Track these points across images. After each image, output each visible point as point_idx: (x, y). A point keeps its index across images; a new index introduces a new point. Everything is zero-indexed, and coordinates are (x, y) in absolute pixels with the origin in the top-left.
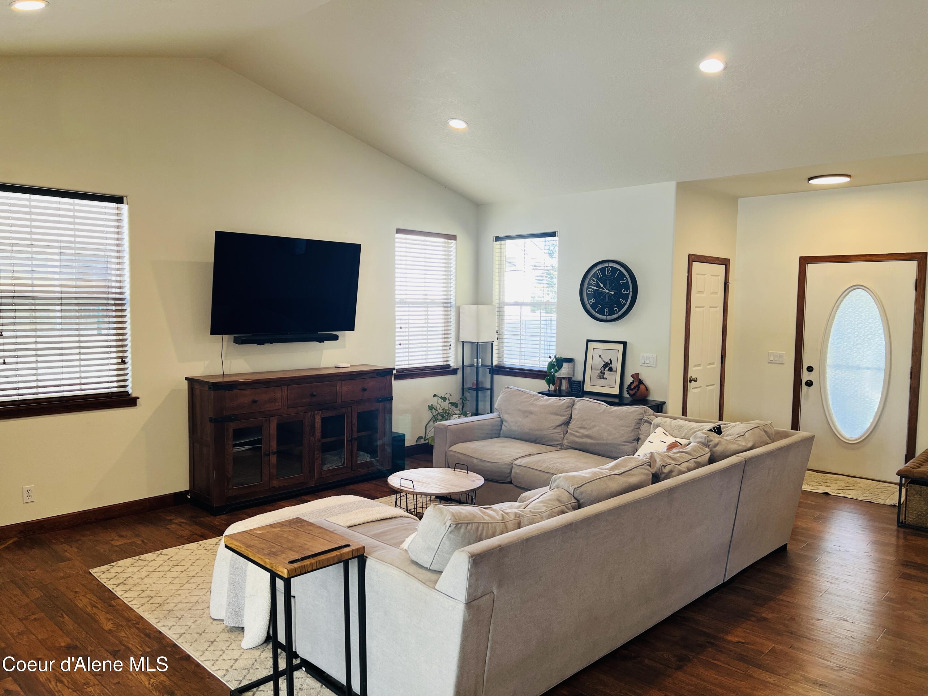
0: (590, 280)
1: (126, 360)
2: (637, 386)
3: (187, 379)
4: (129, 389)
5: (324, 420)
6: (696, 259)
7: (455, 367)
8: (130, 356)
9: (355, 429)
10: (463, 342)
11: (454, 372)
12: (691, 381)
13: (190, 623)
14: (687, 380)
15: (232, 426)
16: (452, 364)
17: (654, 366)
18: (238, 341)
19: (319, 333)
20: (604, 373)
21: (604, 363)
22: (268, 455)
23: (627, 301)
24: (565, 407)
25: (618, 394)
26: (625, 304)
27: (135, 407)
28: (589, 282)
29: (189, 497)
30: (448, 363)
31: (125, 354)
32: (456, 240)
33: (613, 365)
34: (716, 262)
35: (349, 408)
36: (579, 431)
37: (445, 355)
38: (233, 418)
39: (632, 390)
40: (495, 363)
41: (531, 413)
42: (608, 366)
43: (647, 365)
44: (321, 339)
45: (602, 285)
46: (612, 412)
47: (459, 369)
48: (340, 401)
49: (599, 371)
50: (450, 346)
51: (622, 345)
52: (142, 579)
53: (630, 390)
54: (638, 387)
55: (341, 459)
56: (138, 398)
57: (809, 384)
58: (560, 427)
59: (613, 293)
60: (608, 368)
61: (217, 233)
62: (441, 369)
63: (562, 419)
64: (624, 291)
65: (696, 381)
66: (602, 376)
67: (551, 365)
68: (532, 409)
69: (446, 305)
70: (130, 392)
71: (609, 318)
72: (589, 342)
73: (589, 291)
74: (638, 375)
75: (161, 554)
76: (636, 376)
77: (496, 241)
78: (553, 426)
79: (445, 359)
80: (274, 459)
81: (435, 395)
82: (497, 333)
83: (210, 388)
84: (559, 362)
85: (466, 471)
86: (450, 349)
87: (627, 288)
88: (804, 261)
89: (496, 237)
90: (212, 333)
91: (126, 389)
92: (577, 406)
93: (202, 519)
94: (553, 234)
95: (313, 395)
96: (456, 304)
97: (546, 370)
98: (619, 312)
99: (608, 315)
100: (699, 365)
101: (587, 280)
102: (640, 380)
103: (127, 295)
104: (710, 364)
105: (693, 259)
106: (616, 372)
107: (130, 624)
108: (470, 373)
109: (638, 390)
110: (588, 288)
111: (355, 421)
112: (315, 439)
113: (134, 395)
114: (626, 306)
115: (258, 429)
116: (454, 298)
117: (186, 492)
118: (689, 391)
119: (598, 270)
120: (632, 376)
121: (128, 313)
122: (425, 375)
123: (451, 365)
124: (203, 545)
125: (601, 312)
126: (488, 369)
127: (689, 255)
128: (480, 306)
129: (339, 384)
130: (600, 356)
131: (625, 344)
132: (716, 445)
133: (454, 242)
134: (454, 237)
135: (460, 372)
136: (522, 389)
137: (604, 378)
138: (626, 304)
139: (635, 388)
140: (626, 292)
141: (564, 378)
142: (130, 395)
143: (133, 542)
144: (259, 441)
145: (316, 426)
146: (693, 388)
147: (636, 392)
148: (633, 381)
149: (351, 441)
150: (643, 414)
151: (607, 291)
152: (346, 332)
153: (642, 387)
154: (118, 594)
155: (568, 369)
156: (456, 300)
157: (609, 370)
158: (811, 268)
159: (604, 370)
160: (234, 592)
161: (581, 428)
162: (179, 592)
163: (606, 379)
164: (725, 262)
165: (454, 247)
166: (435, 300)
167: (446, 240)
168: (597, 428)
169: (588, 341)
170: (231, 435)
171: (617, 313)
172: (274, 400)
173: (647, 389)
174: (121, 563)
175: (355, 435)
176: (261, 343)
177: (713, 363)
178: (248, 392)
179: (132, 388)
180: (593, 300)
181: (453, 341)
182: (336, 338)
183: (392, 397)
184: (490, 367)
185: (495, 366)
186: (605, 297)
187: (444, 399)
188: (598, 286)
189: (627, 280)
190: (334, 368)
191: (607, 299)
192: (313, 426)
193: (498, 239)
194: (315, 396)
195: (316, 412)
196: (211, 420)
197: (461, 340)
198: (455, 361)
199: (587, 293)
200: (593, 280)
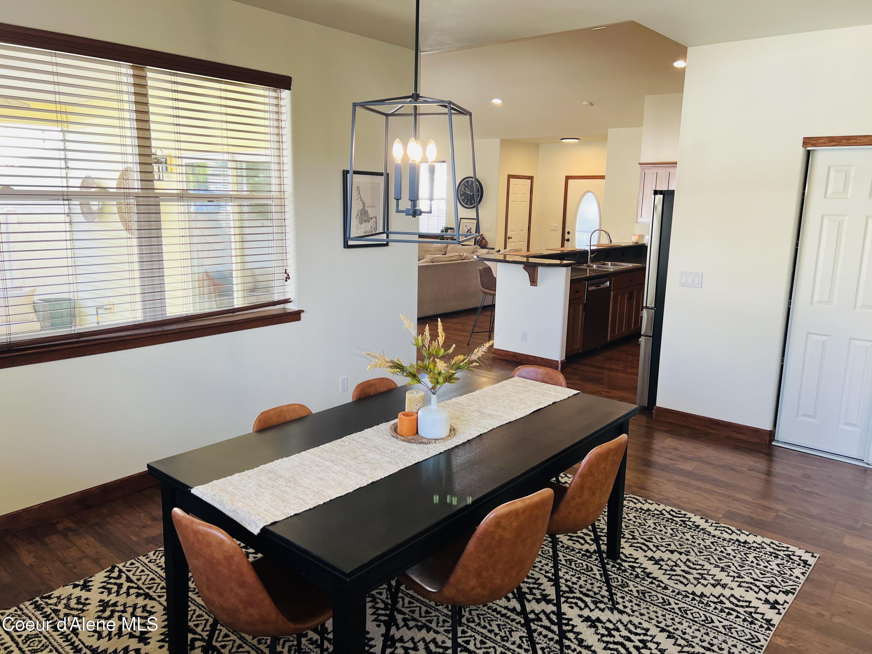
6: (512, 177)
14: (506, 238)
17: (490, 230)
33: (472, 231)
34: (525, 178)
42: (469, 231)
43: (487, 230)
45: (467, 190)
51: (476, 220)
57: (568, 240)
59: (472, 194)
65: (511, 238)
67: (442, 231)
84: (447, 229)
88: (568, 178)
92: (449, 247)
94: (444, 162)
97: (439, 234)
99: (470, 205)
100: (514, 231)
101: (460, 187)
110: (461, 191)
118: (508, 242)
125: (467, 204)
127: (508, 175)
130: (466, 226)
151: (469, 193)
153: (484, 241)
155: (450, 233)
158: (570, 181)
164: (531, 178)
169: (460, 218)
177: (523, 231)
180: (463, 197)
186: (468, 196)
188: (465, 189)
189: (479, 187)
199: (460, 194)
200: (463, 187)
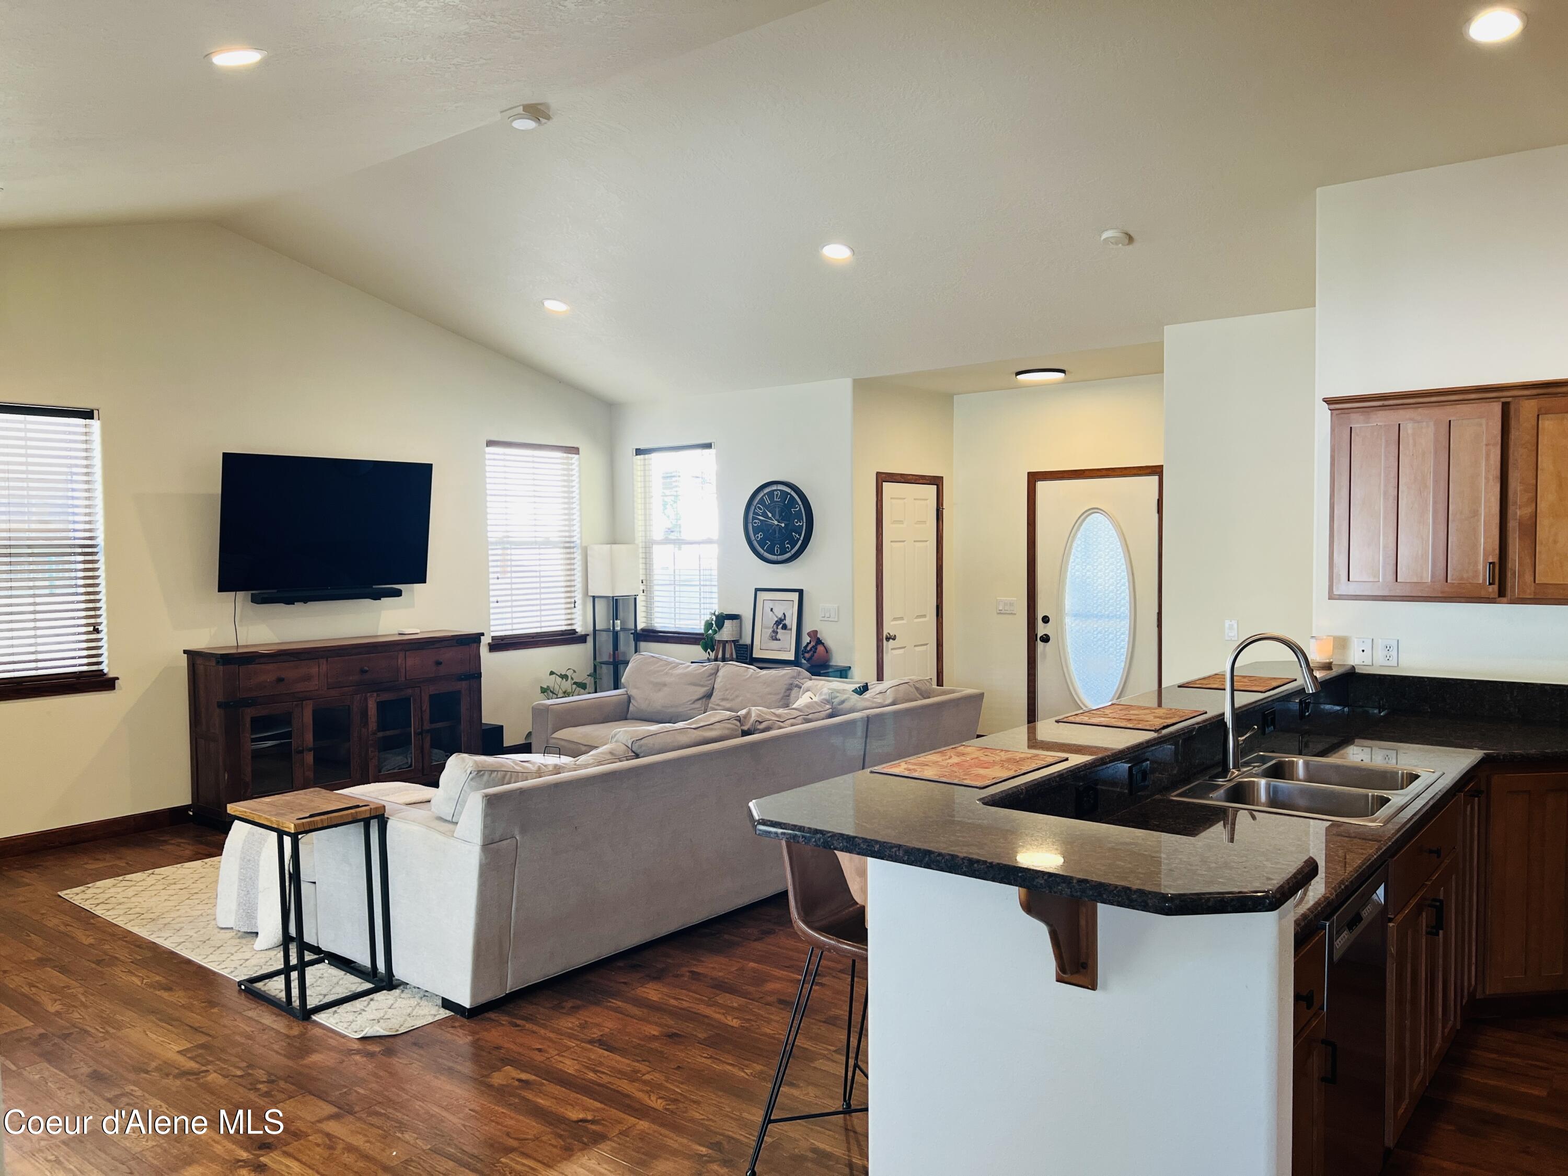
0: (755, 508)
1: (100, 628)
2: (813, 647)
3: (185, 652)
4: (105, 667)
5: (381, 706)
6: (887, 479)
7: (583, 633)
8: (105, 623)
9: (427, 716)
10: (594, 597)
11: (582, 639)
12: (888, 639)
13: (191, 933)
14: (881, 638)
15: (249, 713)
16: (580, 629)
17: (836, 620)
18: (255, 600)
19: (374, 587)
20: (777, 633)
21: (776, 619)
22: (302, 752)
23: (800, 535)
24: (707, 675)
25: (793, 659)
26: (798, 539)
27: (115, 691)
28: (754, 510)
29: (191, 813)
30: (573, 627)
31: (99, 620)
32: (579, 454)
33: (787, 622)
34: (921, 481)
35: (417, 689)
36: (721, 703)
37: (569, 617)
38: (250, 701)
39: (808, 652)
40: (640, 626)
41: (665, 685)
42: (781, 623)
43: (827, 619)
44: (377, 596)
45: (770, 515)
46: (759, 677)
47: (588, 635)
48: (403, 679)
49: (771, 630)
50: (575, 602)
51: (797, 594)
52: (130, 898)
53: (805, 652)
54: (815, 647)
55: (407, 759)
56: (118, 679)
57: (1046, 639)
58: (700, 702)
59: (783, 525)
60: (781, 625)
61: (225, 455)
62: (562, 635)
63: (702, 691)
64: (797, 523)
65: (894, 639)
66: (774, 637)
67: (709, 625)
68: (667, 679)
69: (568, 546)
70: (105, 671)
71: (780, 558)
72: (758, 592)
73: (755, 523)
74: (816, 632)
75: (153, 874)
76: (814, 634)
77: (636, 455)
78: (691, 700)
79: (569, 622)
80: (309, 758)
81: (552, 673)
82: (642, 583)
83: (218, 663)
84: (721, 619)
85: (558, 756)
86: (575, 607)
87: (800, 519)
88: (1034, 478)
89: (636, 449)
90: (220, 590)
91: (100, 667)
92: (720, 674)
94: (709, 446)
95: (363, 672)
96: (581, 543)
97: (702, 631)
98: (791, 549)
99: (779, 555)
100: (902, 618)
101: (753, 508)
102: (818, 639)
103: (100, 541)
104: (918, 617)
105: (883, 478)
106: (791, 629)
107: (115, 938)
108: (605, 641)
109: (815, 652)
110: (754, 518)
111: (426, 706)
112: (368, 731)
113: (111, 675)
114: (800, 543)
115: (286, 719)
116: (579, 536)
117: (187, 808)
118: (887, 653)
119: (765, 495)
120: (809, 634)
121: (101, 565)
122: (537, 644)
123: (577, 630)
124: (209, 864)
125: (771, 551)
126: (632, 634)
127: (878, 474)
128: (614, 546)
129: (401, 655)
130: (772, 610)
131: (801, 592)
132: (843, 702)
133: (577, 456)
134: (575, 450)
135: (590, 640)
136: (657, 655)
137: (777, 639)
139: (811, 649)
140: (799, 523)
141: (727, 641)
142: (105, 674)
143: (114, 865)
144: (289, 735)
145: (369, 714)
146: (892, 649)
147: (812, 656)
148: (810, 642)
149: (421, 733)
150: (794, 677)
151: (776, 523)
152: (416, 585)
153: (820, 648)
154: (98, 913)
155: (731, 629)
156: (581, 538)
157: (782, 628)
158: (1041, 485)
159: (777, 628)
160: (245, 889)
161: (723, 699)
162: (178, 908)
163: (780, 640)
164: (937, 481)
165: (577, 463)
166: (551, 539)
167: (565, 455)
168: (741, 698)
169: (757, 590)
170: (248, 725)
171: (790, 551)
172: (308, 678)
173: (827, 650)
174: (99, 884)
175: (427, 726)
176: (290, 601)
177: (924, 616)
178: (270, 667)
179: (108, 665)
180: (761, 535)
181: (578, 597)
182: (398, 593)
183: (481, 673)
184: (633, 631)
185: (643, 630)
186: (774, 531)
187: (564, 677)
188: (766, 516)
189: (800, 507)
190: (397, 636)
191: (777, 533)
192: (364, 713)
193: (639, 452)
194: (366, 671)
195: (369, 694)
196: (220, 705)
197: (590, 594)
198: (582, 625)
199: (753, 526)
200: (759, 507)
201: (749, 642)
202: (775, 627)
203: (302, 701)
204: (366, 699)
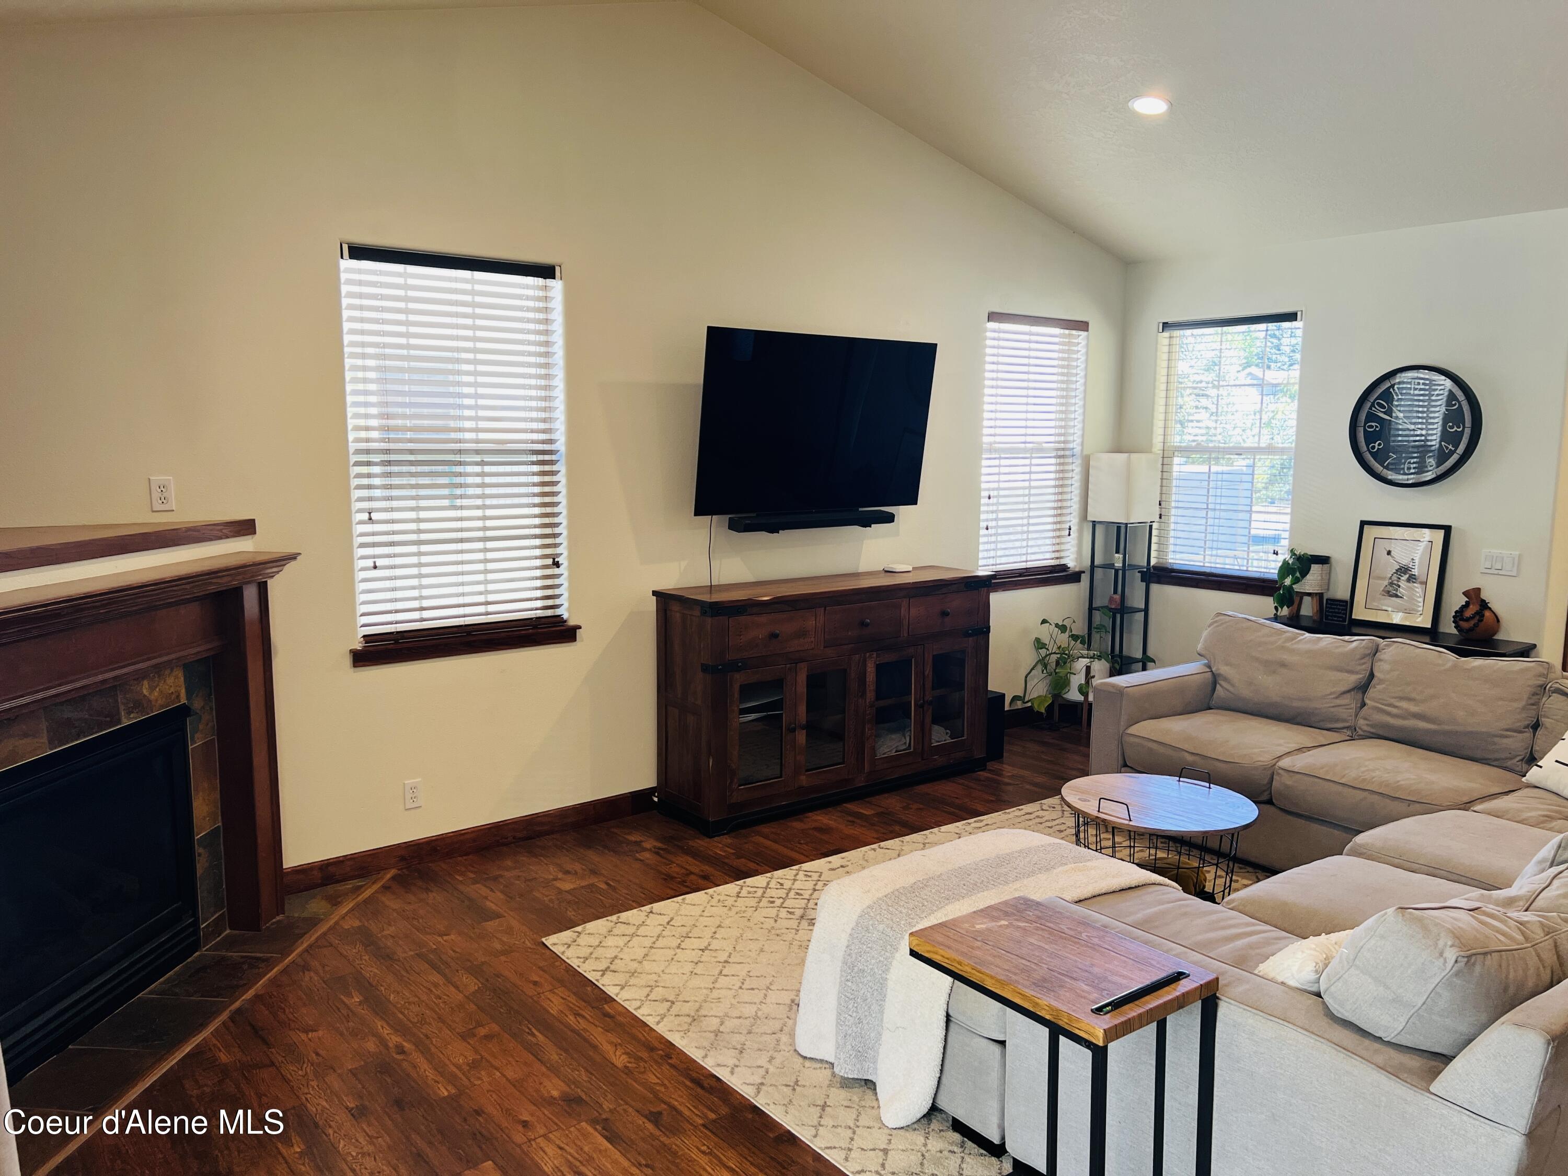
0: (1373, 405)
1: (560, 560)
2: (1476, 613)
3: (655, 593)
4: (564, 612)
5: (880, 669)
7: (1077, 570)
8: (565, 553)
9: (929, 684)
10: (1094, 523)
11: (1075, 577)
15: (739, 679)
16: (1071, 562)
17: (1514, 574)
18: (734, 526)
19: (861, 509)
20: (1398, 586)
21: (1398, 567)
22: (793, 730)
23: (1457, 447)
25: (1429, 626)
26: (1452, 453)
27: (574, 643)
28: (1371, 409)
29: (656, 799)
30: (1063, 562)
31: (558, 551)
32: (1087, 331)
33: (1418, 572)
35: (919, 647)
37: (1057, 548)
38: (740, 664)
39: (1468, 620)
40: (1154, 562)
41: (1283, 665)
42: (1406, 573)
44: (866, 522)
47: (1084, 572)
48: (906, 635)
49: (1386, 583)
50: (1070, 529)
51: (1440, 533)
52: (640, 962)
53: (1460, 619)
54: (1478, 615)
55: (905, 738)
56: (580, 627)
58: (1348, 695)
60: (1407, 576)
61: (710, 329)
62: (1051, 572)
63: (1352, 679)
64: (1451, 427)
66: (1392, 592)
67: (1286, 569)
69: (1062, 455)
70: (565, 617)
71: (1414, 479)
72: (1366, 526)
73: (1371, 427)
74: (1477, 591)
75: (651, 912)
76: (1474, 595)
77: (1163, 331)
79: (1057, 555)
80: (801, 737)
81: (1044, 622)
82: (1160, 505)
83: (704, 613)
84: (1305, 562)
85: (1207, 785)
86: (1069, 535)
87: (1459, 421)
89: (1164, 323)
90: (697, 513)
91: (558, 612)
92: (1387, 655)
93: (691, 843)
95: (863, 624)
96: (1082, 450)
97: (1276, 577)
98: (1437, 467)
99: (1411, 474)
101: (1367, 406)
102: (1482, 601)
103: (561, 445)
106: (1425, 584)
108: (1105, 580)
109: (1479, 622)
110: (1367, 421)
111: (928, 671)
112: (865, 702)
113: (572, 622)
114: (1455, 457)
115: (778, 684)
116: (1079, 441)
117: (649, 792)
119: (1394, 386)
120: (1466, 594)
121: (561, 477)
122: (1028, 584)
123: (1069, 566)
124: (716, 897)
126: (1141, 572)
128: (1132, 456)
129: (905, 603)
130: (1389, 553)
131: (1447, 529)
133: (1083, 334)
134: (1083, 326)
135: (1085, 578)
137: (1396, 596)
138: (1454, 452)
139: (1472, 617)
140: (1455, 428)
141: (1309, 594)
142: (565, 621)
143: (593, 885)
144: (778, 705)
145: (867, 680)
147: (1475, 626)
148: (1471, 604)
149: (922, 706)
150: (1545, 676)
152: (901, 507)
153: (1486, 614)
154: (611, 991)
155: (1320, 578)
156: (1082, 444)
157: (1408, 580)
159: (1399, 580)
163: (1402, 596)
165: (1084, 343)
167: (1067, 332)
168: (1441, 700)
169: (1363, 523)
170: (736, 695)
172: (804, 633)
173: (1496, 618)
174: (591, 926)
175: (928, 698)
176: (773, 529)
178: (763, 619)
179: (569, 610)
180: (1379, 445)
181: (1073, 520)
182: (890, 518)
183: (989, 627)
184: (1144, 569)
185: (1154, 567)
187: (1063, 628)
189: (1460, 406)
190: (883, 574)
192: (862, 680)
193: (1166, 326)
194: (867, 625)
195: (868, 654)
196: (705, 668)
197: (1090, 518)
198: (1076, 558)
199: (1365, 430)
200: (1379, 404)
201: (1346, 596)
202: (1394, 578)
203: (796, 663)
204: (865, 661)
